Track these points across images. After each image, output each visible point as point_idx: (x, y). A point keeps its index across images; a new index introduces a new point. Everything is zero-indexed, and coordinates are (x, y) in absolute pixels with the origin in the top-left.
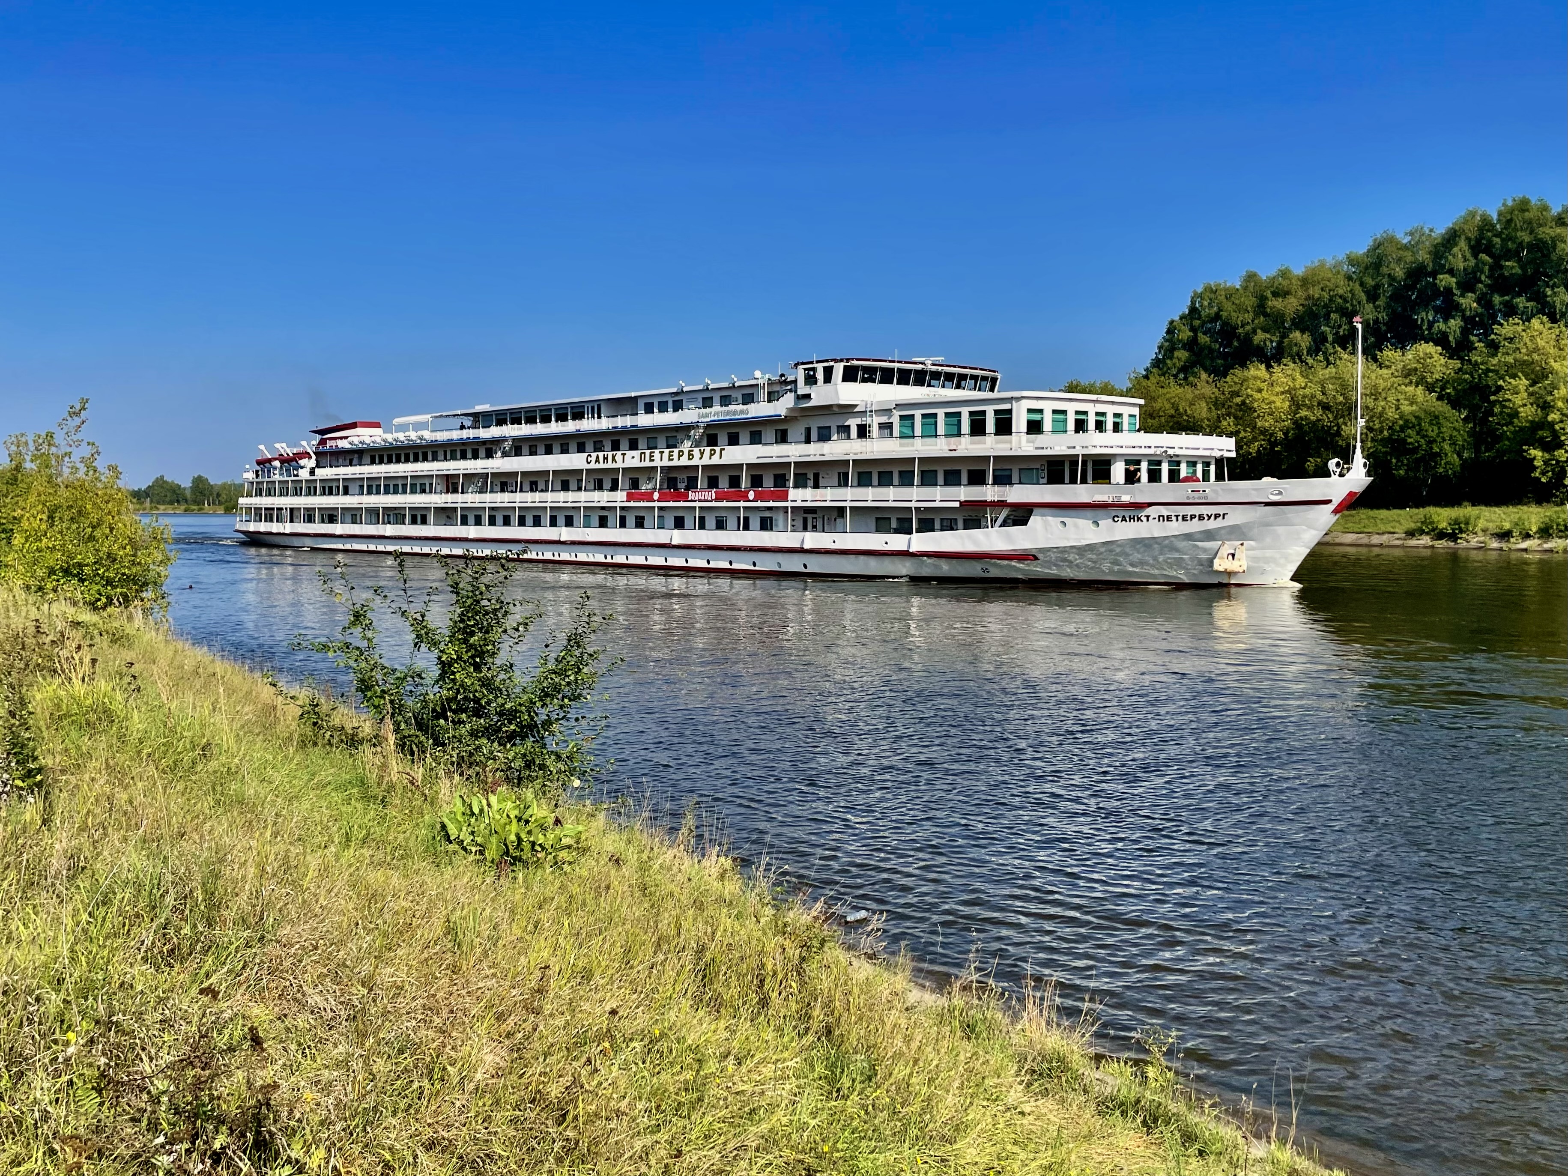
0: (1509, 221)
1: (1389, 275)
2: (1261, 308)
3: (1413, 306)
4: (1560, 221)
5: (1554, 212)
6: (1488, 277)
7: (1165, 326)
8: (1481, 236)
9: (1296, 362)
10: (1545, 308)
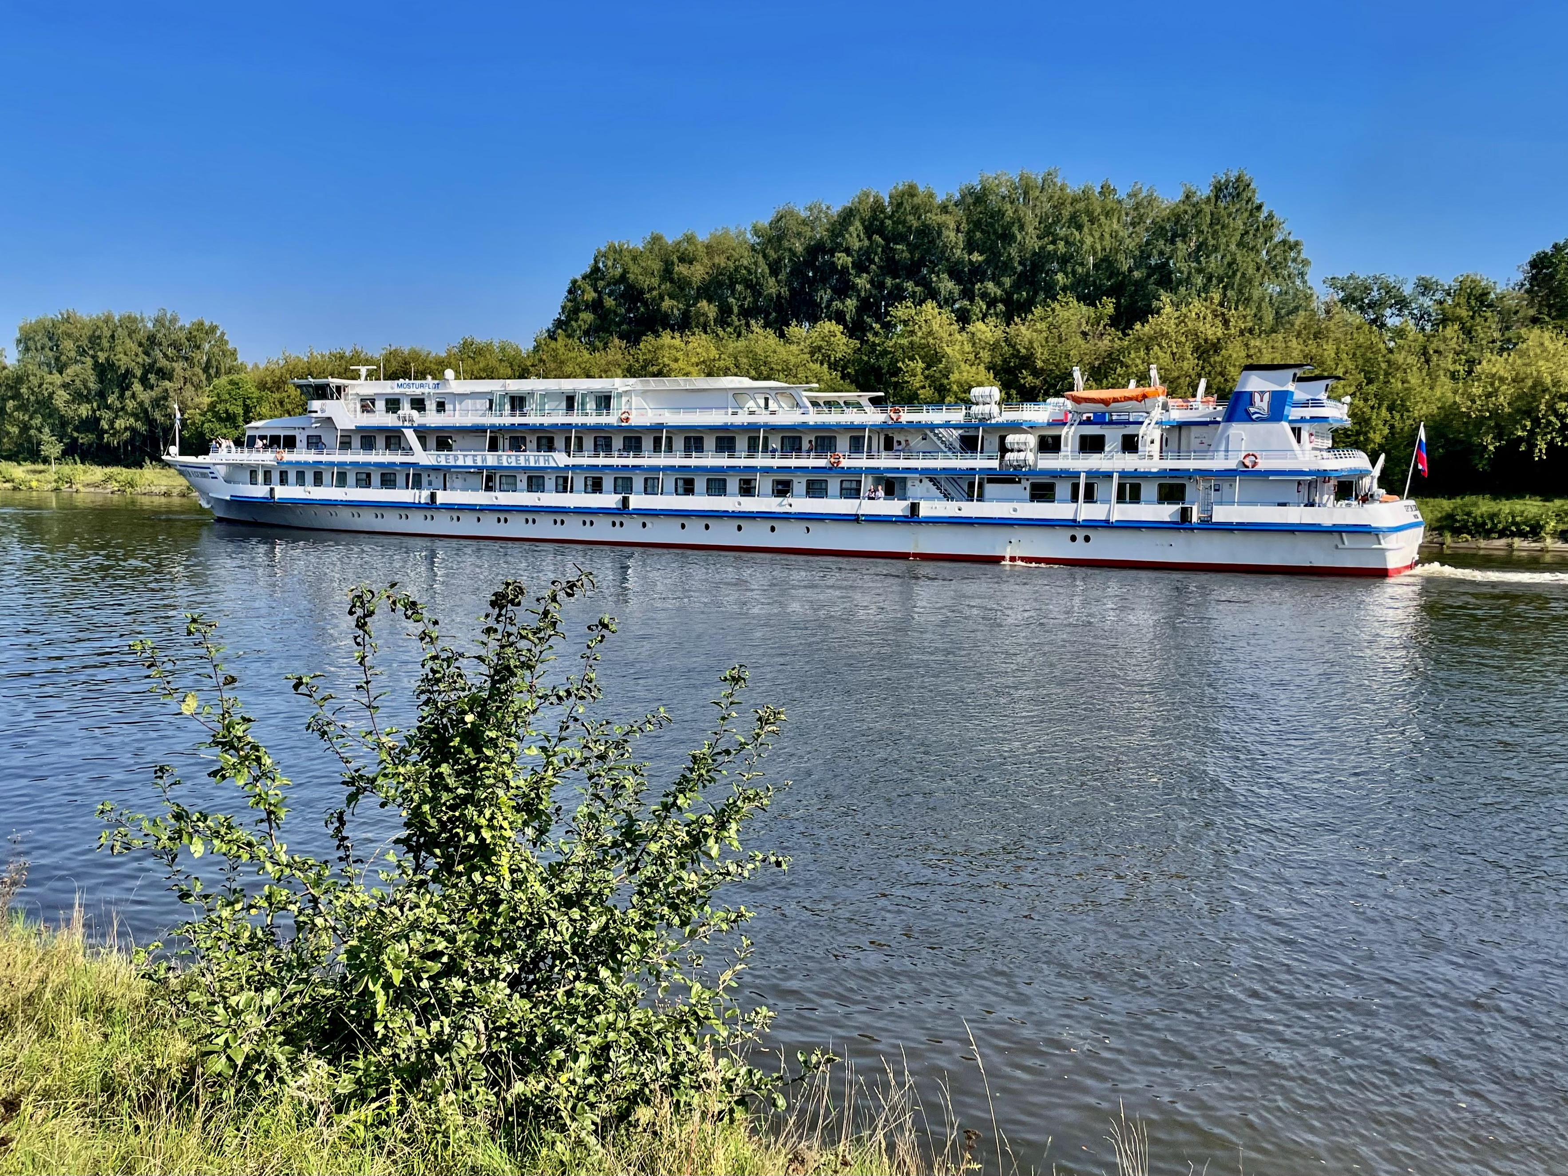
0: (900, 205)
1: (790, 250)
2: (667, 273)
3: (812, 282)
4: (944, 209)
5: (940, 199)
6: (881, 259)
7: (567, 286)
8: (874, 217)
9: (706, 332)
10: (933, 294)
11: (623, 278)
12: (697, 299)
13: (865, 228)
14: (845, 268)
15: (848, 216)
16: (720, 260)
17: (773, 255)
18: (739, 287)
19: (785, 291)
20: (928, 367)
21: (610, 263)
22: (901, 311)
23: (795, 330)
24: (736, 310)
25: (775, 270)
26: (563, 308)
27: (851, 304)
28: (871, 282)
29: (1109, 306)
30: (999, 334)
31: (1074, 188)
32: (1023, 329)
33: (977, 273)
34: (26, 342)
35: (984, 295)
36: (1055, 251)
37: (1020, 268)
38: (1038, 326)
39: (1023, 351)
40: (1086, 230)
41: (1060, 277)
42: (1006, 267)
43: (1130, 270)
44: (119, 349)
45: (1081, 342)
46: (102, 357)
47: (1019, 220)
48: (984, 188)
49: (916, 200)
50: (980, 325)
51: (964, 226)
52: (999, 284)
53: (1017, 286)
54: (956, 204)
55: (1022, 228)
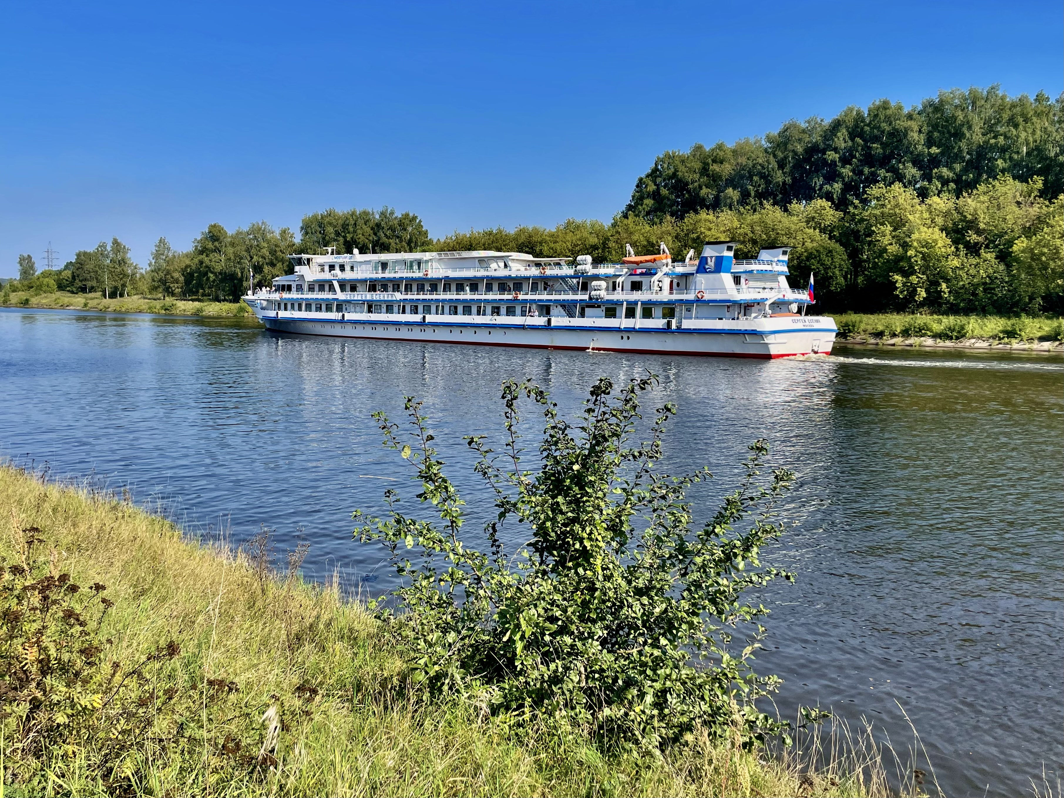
0: (876, 116)
1: (793, 151)
2: (704, 171)
3: (809, 173)
4: (910, 117)
5: (906, 111)
6: (861, 155)
7: (636, 182)
8: (856, 126)
9: (731, 210)
10: (899, 177)
11: (674, 175)
12: (727, 186)
13: (849, 133)
14: (834, 162)
15: (836, 125)
16: (742, 160)
17: (780, 155)
18: (755, 178)
19: (789, 180)
20: (895, 230)
21: (666, 166)
22: (875, 191)
23: (795, 206)
24: (753, 194)
25: (781, 165)
26: (633, 197)
27: (837, 186)
28: (853, 171)
29: (1038, 182)
30: (951, 205)
31: (1012, 97)
32: (969, 201)
33: (935, 162)
34: (306, 229)
35: (940, 178)
36: (996, 144)
37: (968, 157)
38: (982, 198)
39: (969, 217)
40: (1021, 127)
41: (1000, 162)
42: (958, 157)
43: (1057, 155)
44: (359, 231)
45: (1016, 209)
46: (349, 237)
47: (968, 122)
48: (941, 101)
49: (889, 112)
50: (936, 199)
51: (925, 129)
52: (951, 169)
53: (965, 170)
55: (970, 128)
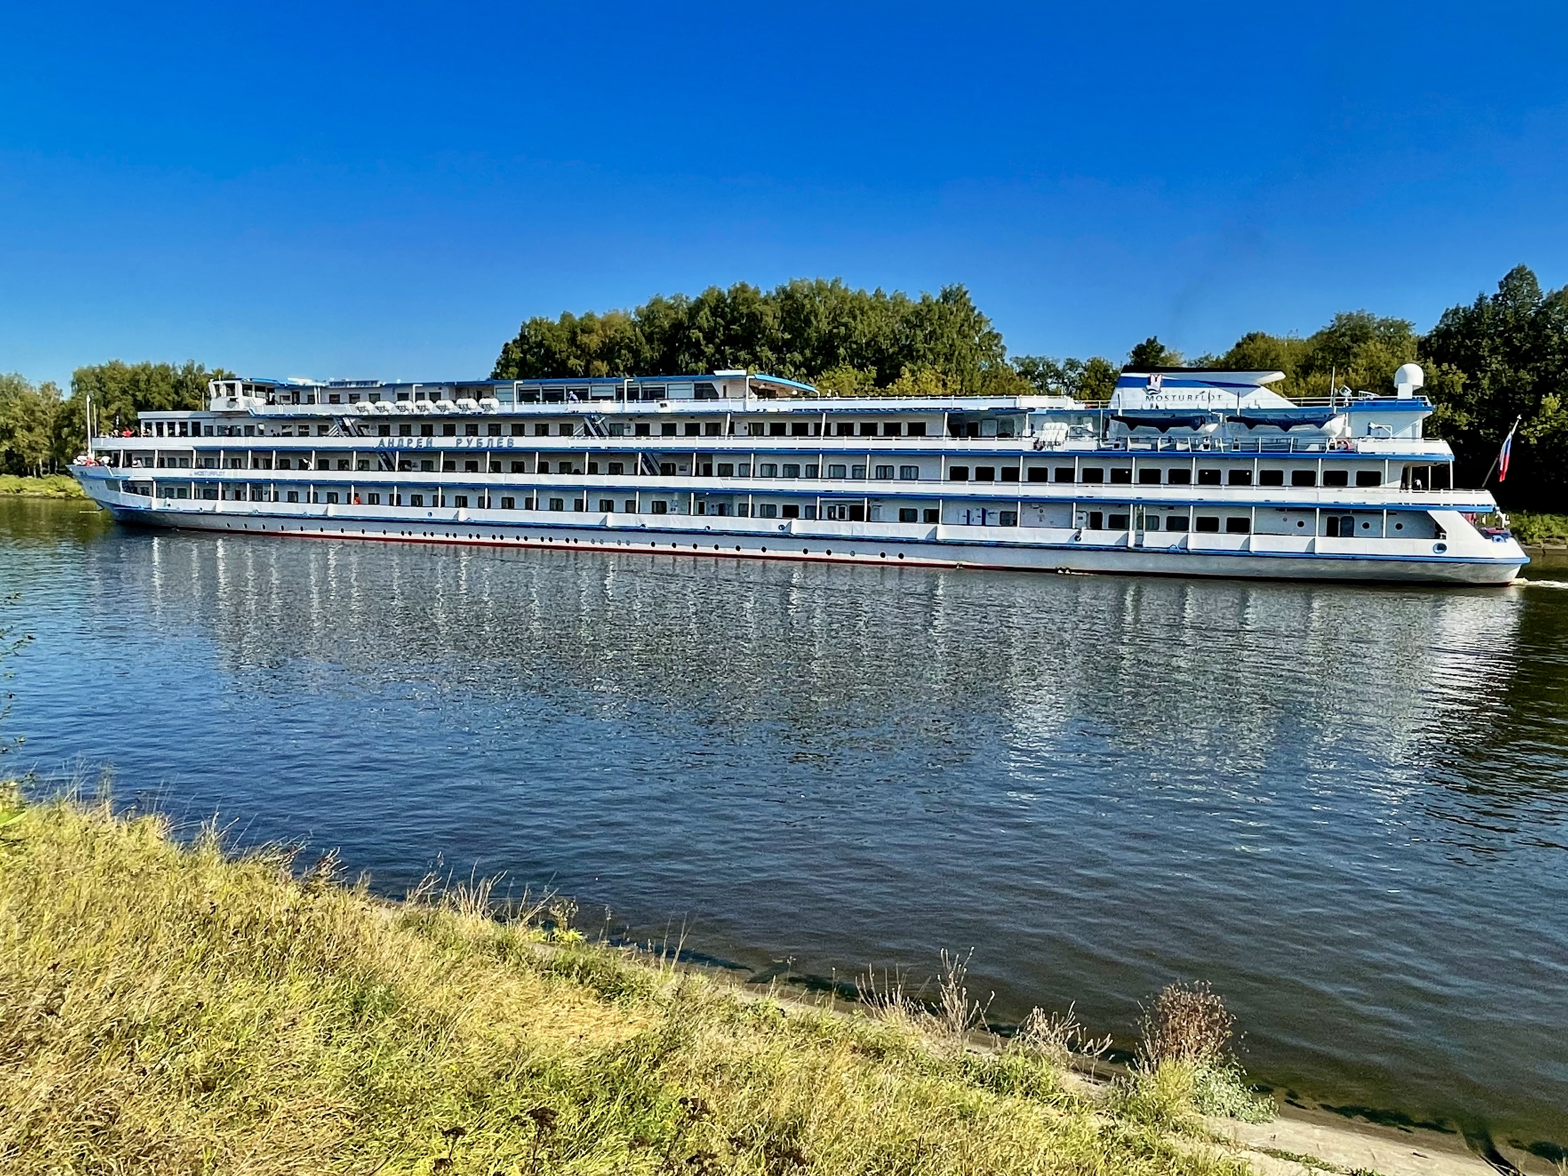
54: (774, 299)
